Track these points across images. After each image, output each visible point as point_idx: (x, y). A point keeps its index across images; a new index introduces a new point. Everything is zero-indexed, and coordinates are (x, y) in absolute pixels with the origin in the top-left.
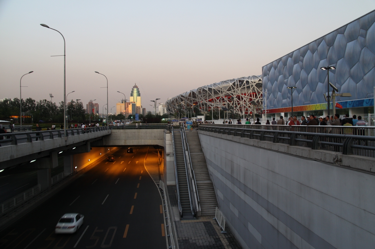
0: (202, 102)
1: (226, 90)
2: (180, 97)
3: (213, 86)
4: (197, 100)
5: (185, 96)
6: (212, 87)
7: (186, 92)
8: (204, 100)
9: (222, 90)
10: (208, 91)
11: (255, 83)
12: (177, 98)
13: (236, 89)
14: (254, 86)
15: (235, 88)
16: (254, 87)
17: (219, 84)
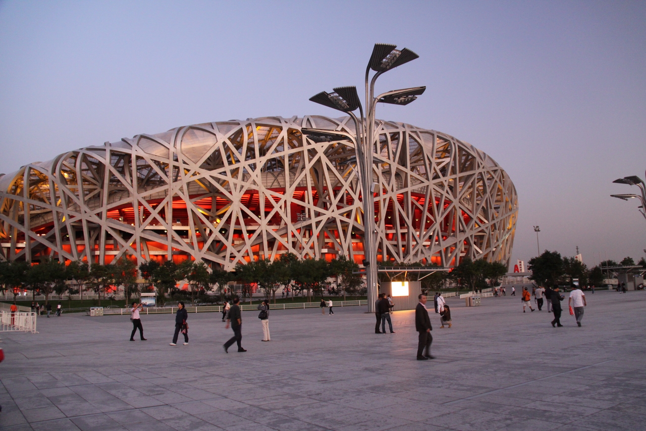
0: (78, 217)
1: (195, 163)
3: (134, 144)
4: (50, 208)
6: (130, 147)
8: (84, 208)
9: (176, 164)
10: (109, 167)
13: (243, 164)
16: (319, 161)
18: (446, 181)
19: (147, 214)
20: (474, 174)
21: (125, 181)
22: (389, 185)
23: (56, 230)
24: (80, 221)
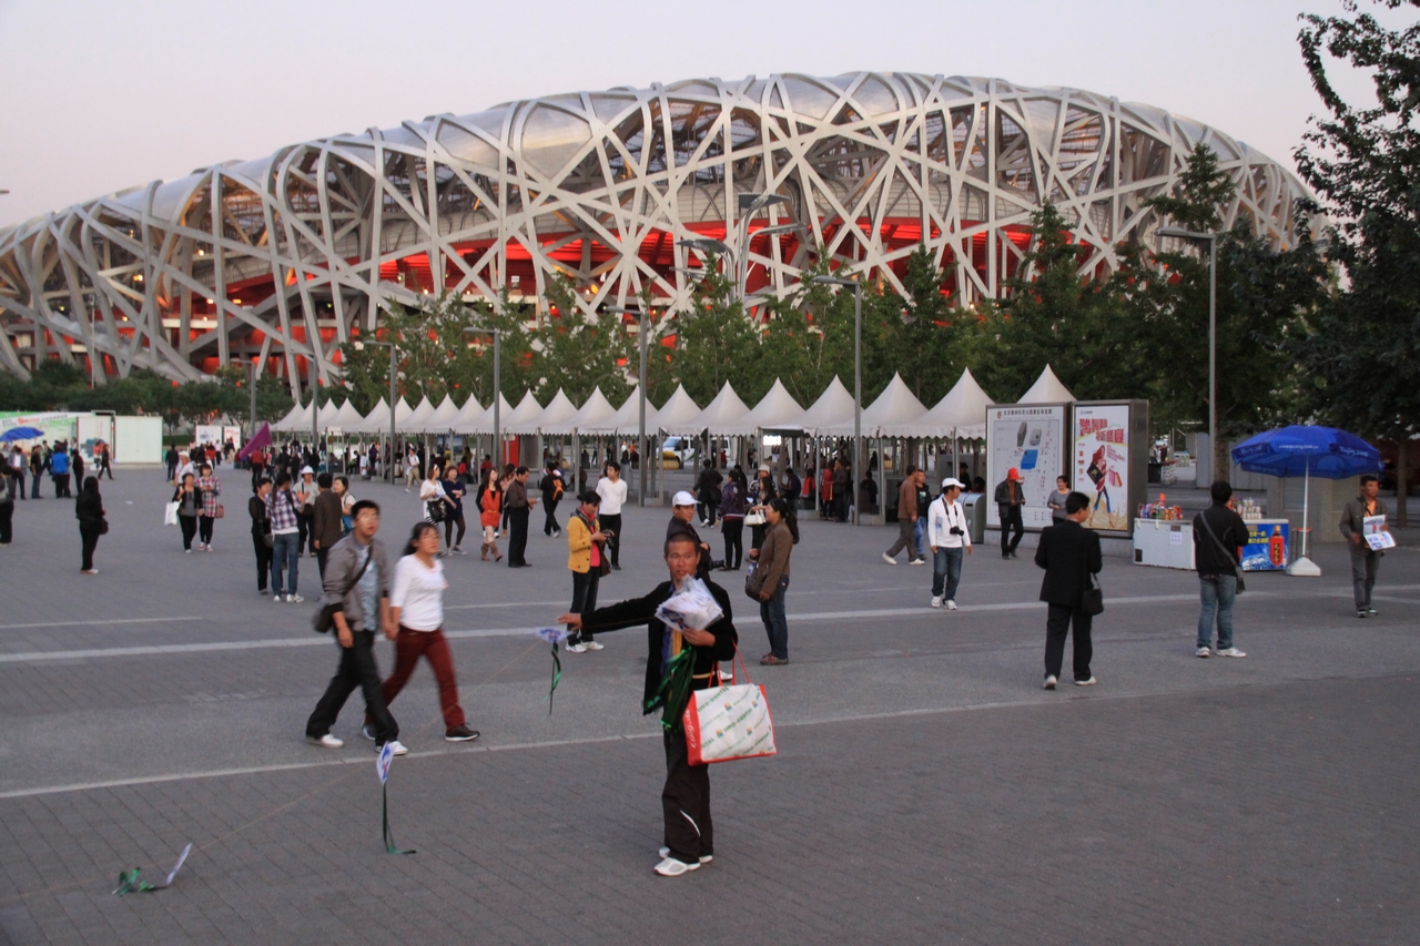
0: (323, 276)
1: (550, 178)
2: (90, 221)
3: (429, 138)
4: (266, 257)
5: (145, 221)
6: (422, 143)
7: (145, 182)
8: (335, 260)
9: (512, 180)
10: (382, 182)
11: (810, 140)
12: (61, 235)
13: (642, 181)
14: (798, 159)
15: (638, 166)
16: (794, 173)
17: (491, 120)
18: (1083, 205)
19: (454, 274)
20: (1164, 184)
21: (415, 211)
22: (944, 219)
23: (280, 299)
24: (328, 285)
